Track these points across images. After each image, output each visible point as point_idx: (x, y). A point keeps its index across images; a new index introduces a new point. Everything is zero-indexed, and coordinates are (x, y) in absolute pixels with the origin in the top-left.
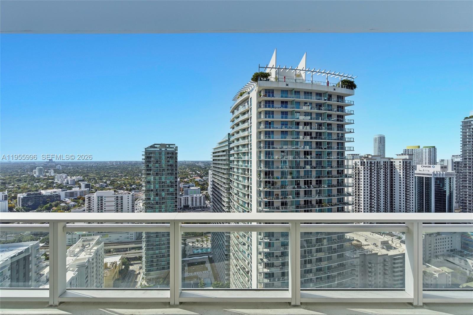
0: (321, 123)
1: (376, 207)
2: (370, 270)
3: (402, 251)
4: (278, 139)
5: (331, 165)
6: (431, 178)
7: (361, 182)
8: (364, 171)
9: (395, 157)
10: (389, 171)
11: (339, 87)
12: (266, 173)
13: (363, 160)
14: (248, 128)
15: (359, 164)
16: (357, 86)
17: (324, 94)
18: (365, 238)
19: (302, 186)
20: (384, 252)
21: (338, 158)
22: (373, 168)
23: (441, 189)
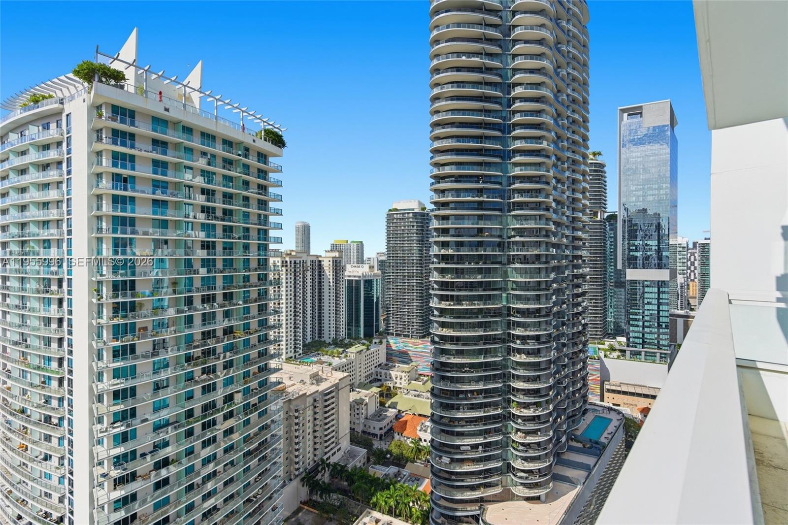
0: (232, 194)
1: (301, 327)
2: (297, 421)
3: (334, 381)
4: (145, 214)
5: (249, 266)
6: (360, 280)
7: (282, 291)
8: (287, 274)
9: (323, 254)
10: (317, 273)
11: (261, 138)
12: (116, 287)
13: (285, 258)
14: (61, 182)
15: (280, 264)
16: (287, 145)
17: (236, 144)
18: (288, 376)
19: (198, 307)
20: (314, 388)
21: (259, 255)
22: (299, 270)
23: (369, 294)
